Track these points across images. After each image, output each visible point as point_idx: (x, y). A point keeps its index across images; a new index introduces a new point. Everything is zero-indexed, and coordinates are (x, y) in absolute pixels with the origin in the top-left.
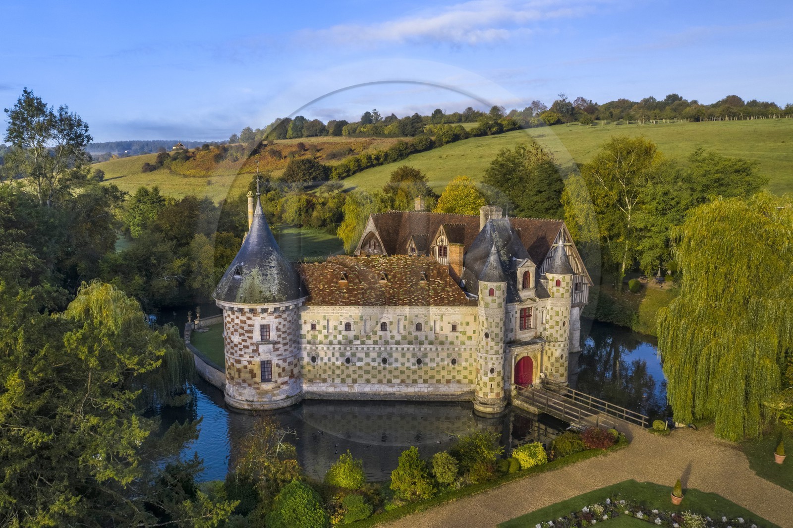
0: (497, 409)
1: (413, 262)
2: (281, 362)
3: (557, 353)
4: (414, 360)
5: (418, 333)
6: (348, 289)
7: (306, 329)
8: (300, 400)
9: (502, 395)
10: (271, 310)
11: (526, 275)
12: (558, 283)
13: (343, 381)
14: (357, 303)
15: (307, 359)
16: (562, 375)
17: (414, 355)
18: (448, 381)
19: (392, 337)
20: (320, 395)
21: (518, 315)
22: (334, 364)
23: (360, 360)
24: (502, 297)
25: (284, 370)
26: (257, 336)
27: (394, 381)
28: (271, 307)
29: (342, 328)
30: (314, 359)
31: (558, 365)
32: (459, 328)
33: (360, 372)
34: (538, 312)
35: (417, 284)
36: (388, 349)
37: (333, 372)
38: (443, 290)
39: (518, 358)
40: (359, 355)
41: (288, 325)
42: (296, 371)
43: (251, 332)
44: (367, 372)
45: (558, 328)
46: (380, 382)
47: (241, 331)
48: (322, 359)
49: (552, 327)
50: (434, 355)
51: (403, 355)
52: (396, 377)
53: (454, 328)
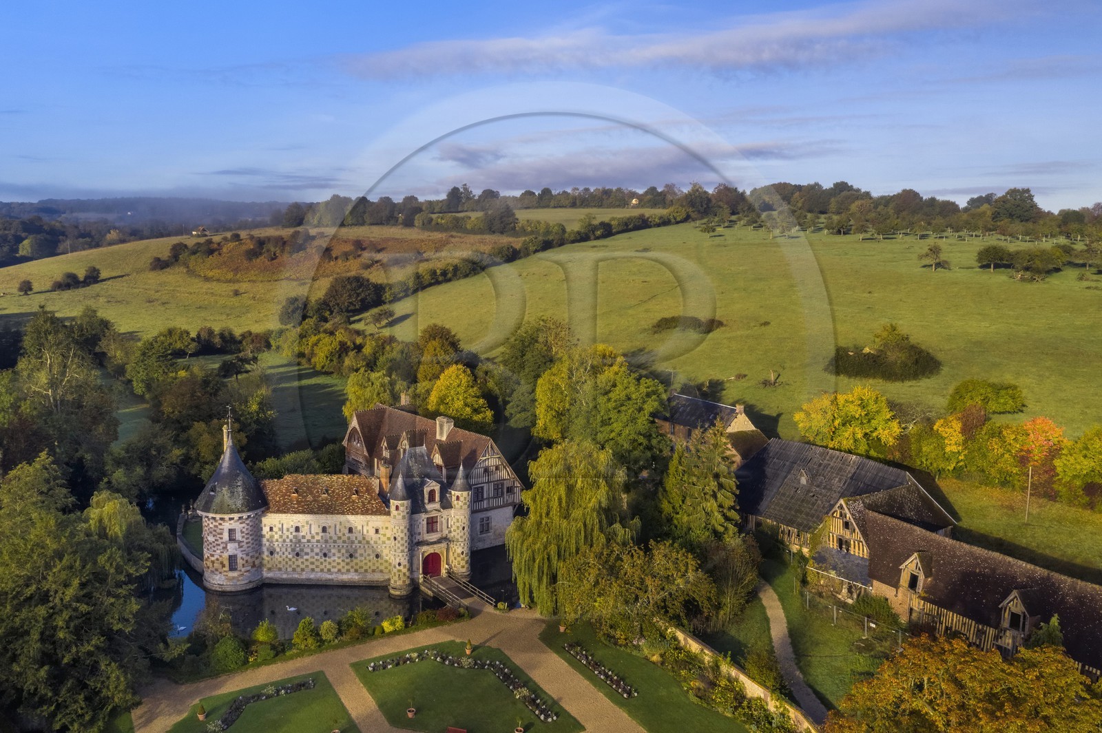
0: (404, 593)
1: (349, 480)
2: (244, 556)
3: (459, 551)
4: (347, 555)
5: (350, 535)
6: (297, 501)
7: (266, 530)
8: (260, 583)
9: (408, 582)
10: (236, 518)
11: (432, 493)
12: (458, 498)
13: (294, 570)
14: (303, 512)
15: (266, 553)
16: (463, 567)
17: (347, 551)
18: (374, 571)
19: (331, 538)
20: (276, 580)
21: (425, 522)
22: (287, 557)
23: (307, 554)
24: (406, 511)
25: (247, 561)
26: (226, 536)
27: (332, 570)
28: (236, 516)
29: (293, 530)
30: (272, 553)
31: (459, 559)
32: (381, 531)
33: (306, 563)
34: (443, 519)
35: (350, 498)
36: (328, 546)
37: (287, 563)
38: (369, 503)
39: (426, 554)
40: (306, 550)
41: (250, 529)
42: (257, 562)
43: (221, 534)
44: (312, 563)
45: (458, 531)
46: (322, 570)
47: (214, 533)
48: (278, 553)
49: (455, 531)
50: (362, 551)
51: (339, 551)
52: (334, 567)
53: (377, 531)
